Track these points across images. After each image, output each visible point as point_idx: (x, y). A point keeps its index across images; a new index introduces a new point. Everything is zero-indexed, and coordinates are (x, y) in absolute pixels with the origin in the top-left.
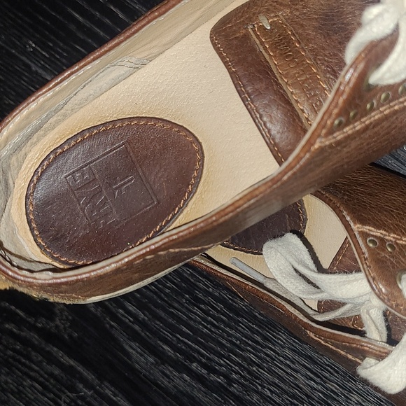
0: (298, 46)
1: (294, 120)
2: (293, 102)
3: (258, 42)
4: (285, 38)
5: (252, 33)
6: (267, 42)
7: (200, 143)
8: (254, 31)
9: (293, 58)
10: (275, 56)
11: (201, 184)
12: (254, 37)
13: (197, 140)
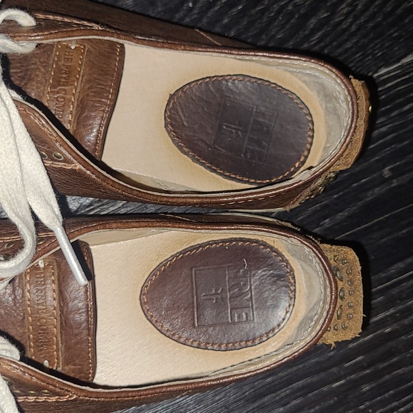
0: (31, 336)
1: (63, 278)
2: (57, 292)
3: (60, 353)
4: (39, 346)
5: (61, 363)
6: (53, 349)
7: (140, 299)
8: (58, 363)
9: (40, 326)
10: (53, 334)
11: (154, 267)
12: (61, 359)
13: (141, 303)
